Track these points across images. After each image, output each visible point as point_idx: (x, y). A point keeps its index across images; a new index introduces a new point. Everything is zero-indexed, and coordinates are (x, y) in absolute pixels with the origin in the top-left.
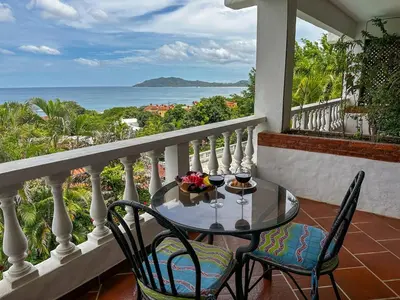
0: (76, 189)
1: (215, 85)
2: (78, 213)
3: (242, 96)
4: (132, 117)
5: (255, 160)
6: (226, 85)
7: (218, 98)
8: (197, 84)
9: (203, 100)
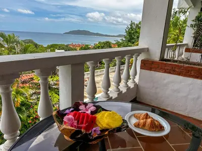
0: (23, 88)
1: (106, 36)
2: (22, 102)
3: (121, 41)
4: (62, 49)
5: (137, 80)
6: (112, 36)
7: (108, 42)
8: (97, 34)
9: (100, 43)
